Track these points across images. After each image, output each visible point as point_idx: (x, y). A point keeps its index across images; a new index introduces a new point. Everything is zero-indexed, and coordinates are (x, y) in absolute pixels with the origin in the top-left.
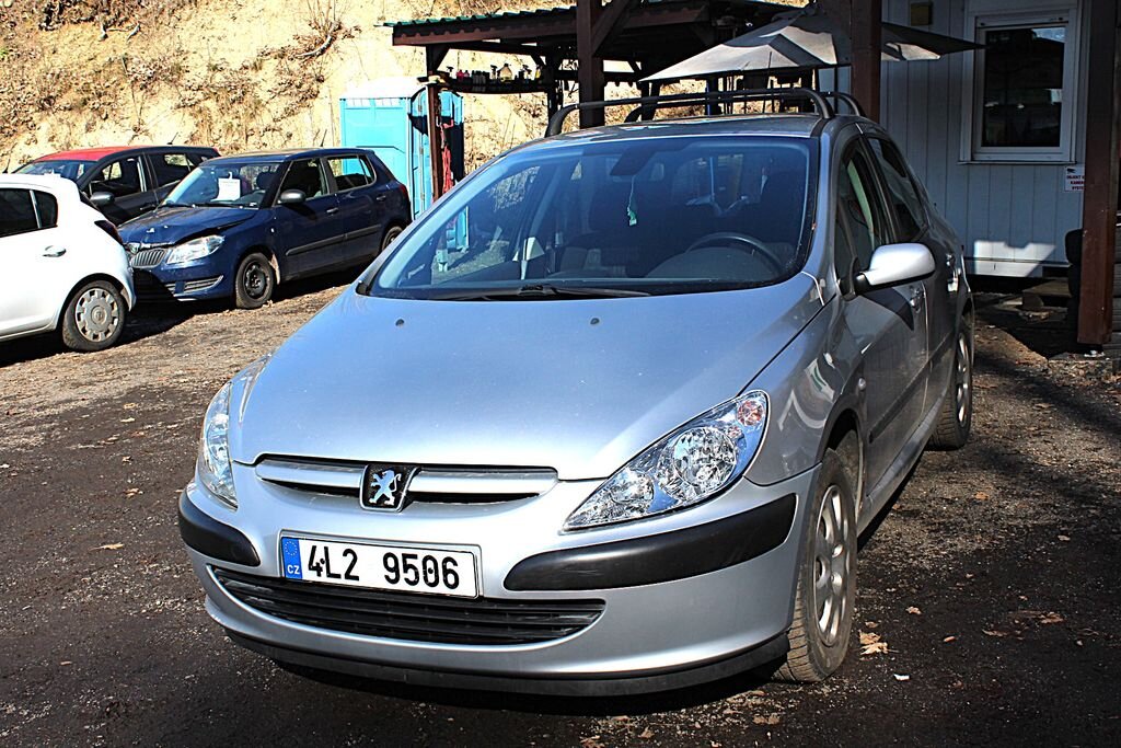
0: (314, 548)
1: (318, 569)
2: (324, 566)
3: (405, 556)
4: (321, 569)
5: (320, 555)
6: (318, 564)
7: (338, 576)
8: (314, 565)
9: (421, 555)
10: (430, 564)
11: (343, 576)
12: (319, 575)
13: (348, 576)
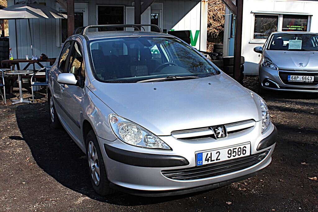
0: (207, 154)
1: (208, 160)
2: (210, 159)
3: (233, 149)
4: (209, 160)
5: (209, 155)
6: (208, 159)
7: (214, 160)
8: (207, 159)
9: (237, 147)
10: (240, 150)
11: (215, 160)
12: (208, 162)
13: (217, 160)
